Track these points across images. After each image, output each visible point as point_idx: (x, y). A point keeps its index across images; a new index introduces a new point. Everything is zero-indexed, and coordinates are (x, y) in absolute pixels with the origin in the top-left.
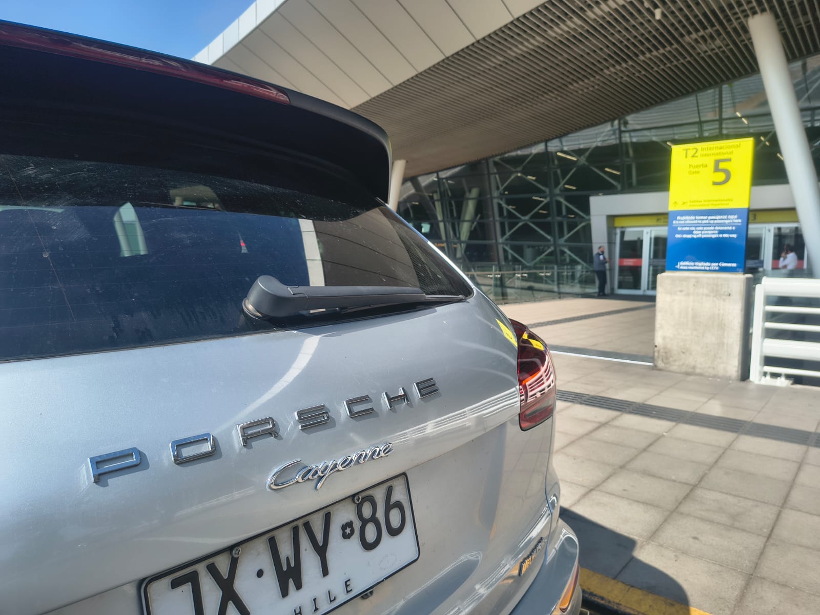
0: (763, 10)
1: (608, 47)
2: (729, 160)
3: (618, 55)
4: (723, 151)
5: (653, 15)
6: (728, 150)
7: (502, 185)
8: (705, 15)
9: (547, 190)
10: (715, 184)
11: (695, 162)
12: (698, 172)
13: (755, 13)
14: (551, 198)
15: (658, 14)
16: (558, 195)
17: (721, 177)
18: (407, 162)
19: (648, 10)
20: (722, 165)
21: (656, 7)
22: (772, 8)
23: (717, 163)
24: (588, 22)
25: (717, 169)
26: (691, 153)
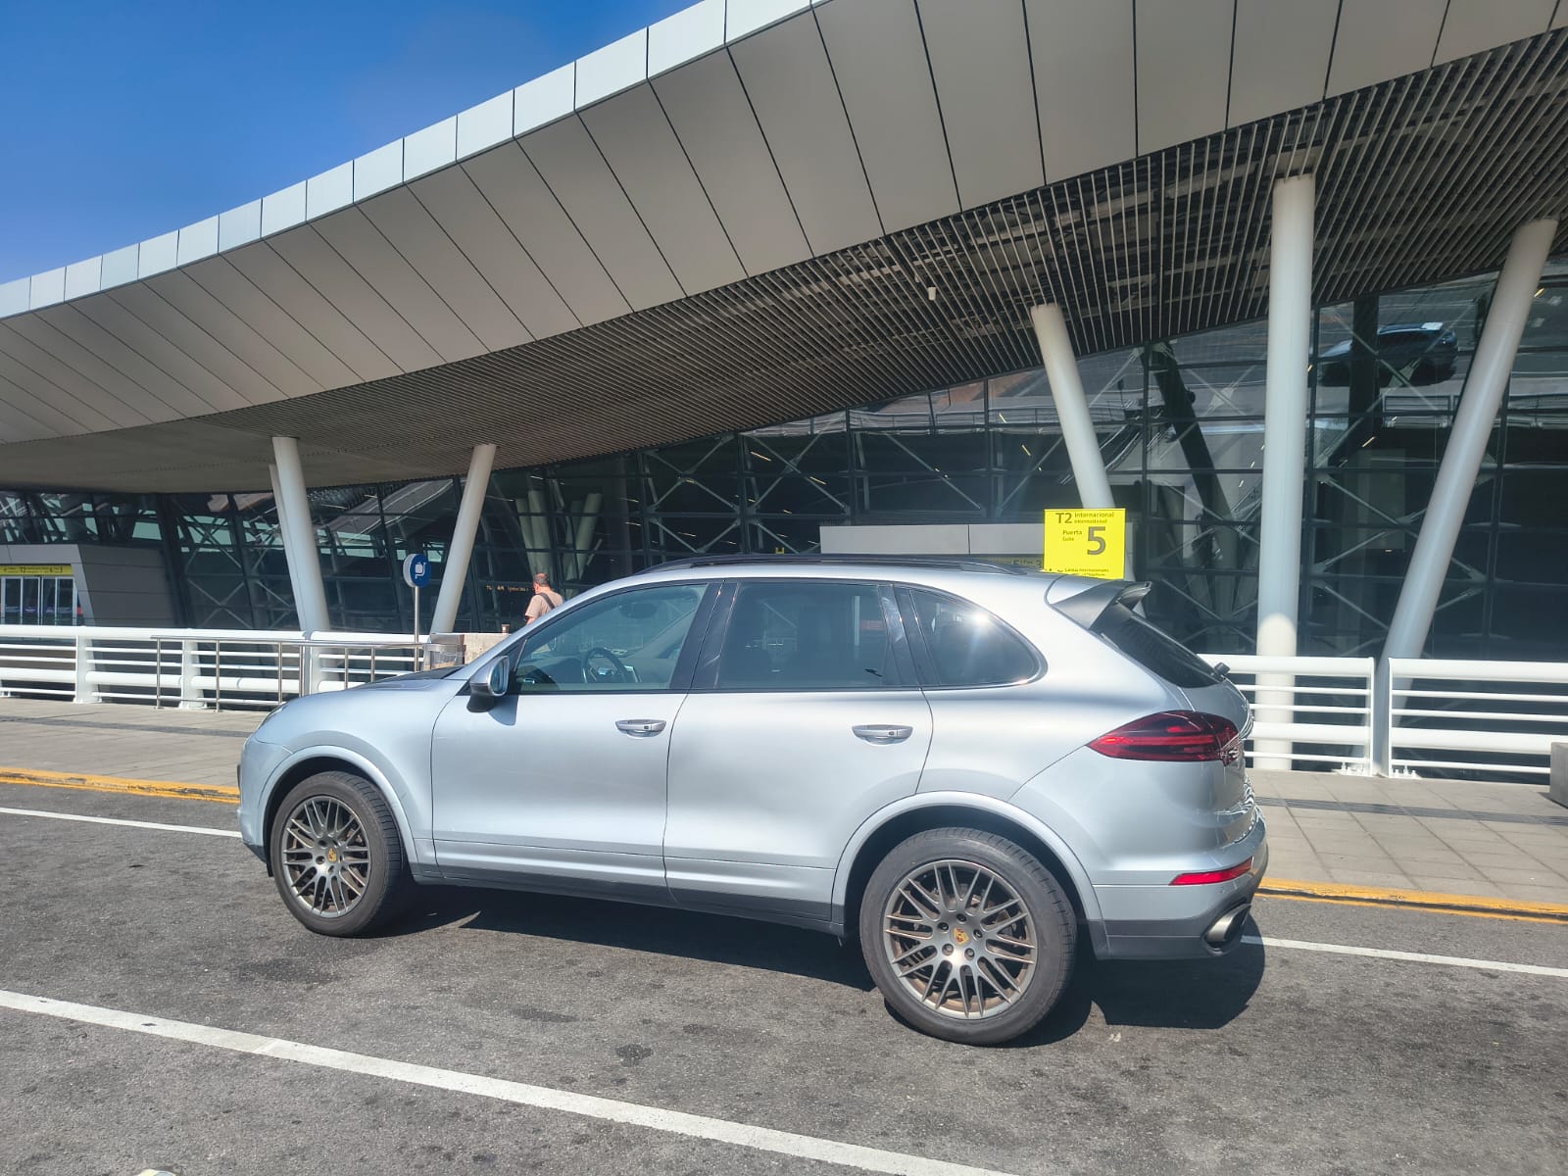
0: (1050, 301)
1: (857, 321)
2: (1103, 529)
3: (868, 332)
4: (1096, 518)
5: (926, 295)
6: (1103, 519)
7: (659, 498)
8: (984, 298)
9: (737, 509)
10: (1089, 552)
11: (1069, 528)
12: (1071, 539)
13: (1040, 302)
14: (743, 521)
15: (932, 292)
16: (754, 517)
17: (1096, 546)
18: (498, 447)
19: (919, 285)
20: (1097, 534)
21: (930, 284)
22: (1061, 301)
23: (1091, 530)
24: (840, 289)
25: (1091, 538)
26: (1065, 518)
